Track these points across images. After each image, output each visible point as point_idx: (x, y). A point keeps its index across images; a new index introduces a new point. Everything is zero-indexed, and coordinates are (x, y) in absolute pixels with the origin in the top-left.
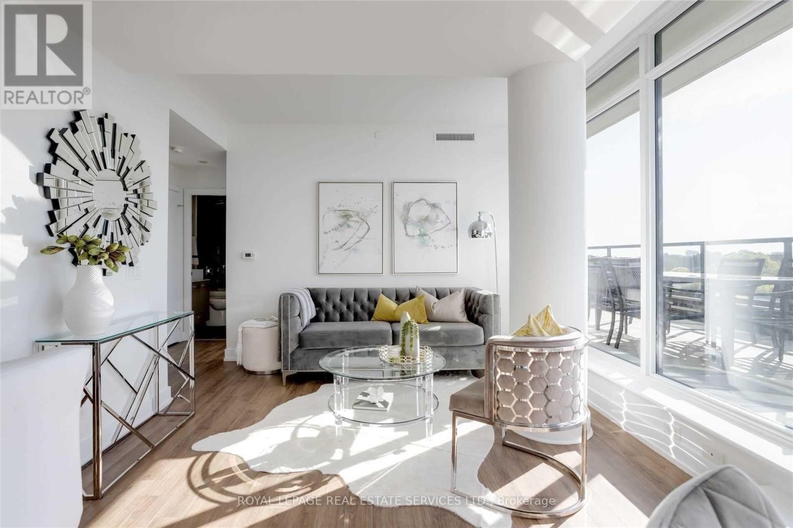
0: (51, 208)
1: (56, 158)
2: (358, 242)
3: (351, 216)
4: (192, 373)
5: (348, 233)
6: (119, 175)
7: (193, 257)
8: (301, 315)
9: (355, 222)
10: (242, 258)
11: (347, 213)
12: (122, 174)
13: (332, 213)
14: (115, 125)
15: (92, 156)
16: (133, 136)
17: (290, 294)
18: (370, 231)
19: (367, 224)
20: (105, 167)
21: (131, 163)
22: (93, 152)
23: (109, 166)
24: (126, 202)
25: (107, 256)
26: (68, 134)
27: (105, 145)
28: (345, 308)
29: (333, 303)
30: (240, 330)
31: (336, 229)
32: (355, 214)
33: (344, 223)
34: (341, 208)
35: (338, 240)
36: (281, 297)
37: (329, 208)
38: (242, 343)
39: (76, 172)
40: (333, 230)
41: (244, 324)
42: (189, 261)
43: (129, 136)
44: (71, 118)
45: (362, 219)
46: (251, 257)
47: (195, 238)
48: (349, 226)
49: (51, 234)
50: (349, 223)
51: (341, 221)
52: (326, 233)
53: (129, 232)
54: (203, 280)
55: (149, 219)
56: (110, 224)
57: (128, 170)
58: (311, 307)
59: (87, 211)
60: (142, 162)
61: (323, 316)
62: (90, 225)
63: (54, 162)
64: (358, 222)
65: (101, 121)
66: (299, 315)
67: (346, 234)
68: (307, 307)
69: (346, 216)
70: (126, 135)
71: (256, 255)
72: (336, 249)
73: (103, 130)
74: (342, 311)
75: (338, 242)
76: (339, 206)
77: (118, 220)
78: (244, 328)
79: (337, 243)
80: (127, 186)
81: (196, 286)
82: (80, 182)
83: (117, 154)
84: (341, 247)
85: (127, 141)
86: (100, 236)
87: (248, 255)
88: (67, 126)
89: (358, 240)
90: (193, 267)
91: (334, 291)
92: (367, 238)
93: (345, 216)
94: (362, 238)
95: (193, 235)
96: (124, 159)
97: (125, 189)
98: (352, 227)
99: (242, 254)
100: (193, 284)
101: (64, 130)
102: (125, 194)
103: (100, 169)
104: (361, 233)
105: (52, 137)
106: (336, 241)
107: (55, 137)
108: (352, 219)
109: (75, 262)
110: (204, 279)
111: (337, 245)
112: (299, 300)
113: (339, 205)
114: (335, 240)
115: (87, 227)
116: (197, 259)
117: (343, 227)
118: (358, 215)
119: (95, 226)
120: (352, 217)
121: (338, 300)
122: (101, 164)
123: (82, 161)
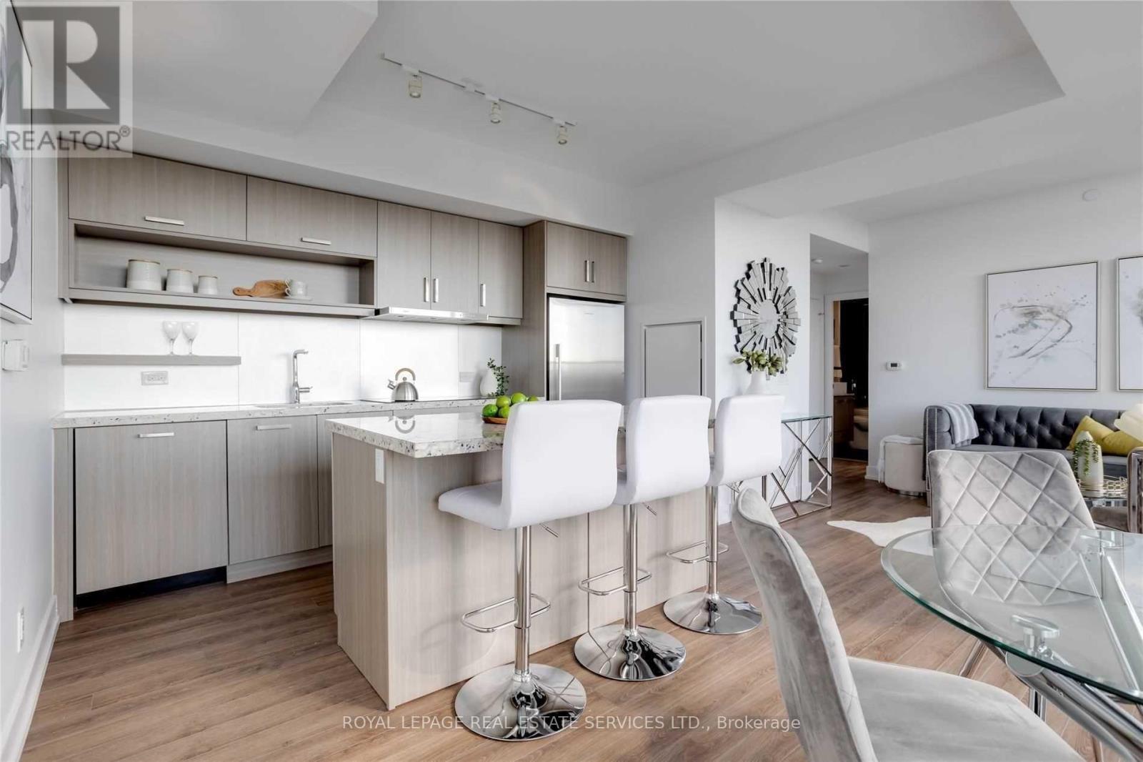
0: (736, 333)
1: (739, 299)
2: (1052, 346)
3: (1038, 313)
4: (830, 469)
5: (1034, 335)
6: (773, 302)
7: (836, 368)
8: (952, 431)
9: (1046, 320)
10: (887, 369)
11: (1033, 309)
12: (775, 302)
13: (1008, 311)
14: (771, 265)
15: (758, 293)
16: (783, 269)
17: (937, 407)
18: (1072, 332)
19: (1067, 321)
20: (765, 299)
21: (781, 292)
22: (758, 289)
23: (768, 297)
24: (778, 323)
25: (770, 364)
26: (746, 282)
27: (765, 282)
28: (1024, 431)
29: (1006, 424)
30: (882, 445)
31: (1014, 331)
32: (1046, 309)
33: (1029, 322)
34: (1024, 304)
35: (1017, 345)
36: (926, 410)
37: (1003, 305)
38: (885, 459)
39: (749, 307)
40: (1009, 332)
41: (887, 439)
42: (831, 373)
43: (780, 270)
44: (746, 269)
45: (1058, 316)
46: (897, 368)
47: (838, 346)
48: (1036, 327)
49: (737, 350)
50: (1035, 322)
51: (1023, 320)
52: (998, 337)
53: (781, 346)
54: (847, 394)
55: (795, 335)
56: (769, 340)
57: (780, 297)
58: (970, 425)
59: (755, 333)
60: (790, 288)
61: (990, 438)
62: (757, 343)
63: (739, 302)
64: (1050, 320)
65: (762, 265)
66: (949, 431)
67: (1031, 337)
68: (962, 424)
69: (1032, 313)
70: (778, 269)
71: (903, 365)
72: (1015, 357)
73: (764, 271)
74: (1020, 434)
75: (1018, 347)
76: (1019, 301)
77: (773, 337)
78: (886, 442)
79: (1016, 349)
80: (779, 310)
81: (838, 400)
82: (752, 313)
83: (773, 287)
84: (1023, 354)
85: (779, 274)
86: (763, 351)
87: (894, 365)
88: (745, 276)
89: (1051, 343)
90: (835, 379)
91: (1009, 410)
92: (1068, 342)
93: (1029, 313)
94: (1059, 341)
95: (835, 344)
96: (777, 289)
97: (778, 312)
98: (1040, 328)
99: (886, 364)
100: (835, 397)
101: (744, 279)
102: (778, 316)
103: (762, 301)
104: (1056, 334)
105: (738, 286)
106: (1015, 347)
107: (740, 286)
108: (1041, 316)
109: (749, 369)
110: (848, 392)
111: (1016, 352)
112: (949, 415)
113: (1019, 299)
114: (1013, 345)
115: (755, 344)
116: (840, 371)
117: (1025, 328)
118: (1051, 310)
119: (759, 343)
120: (1041, 314)
121: (1014, 421)
122: (763, 296)
123: (753, 298)
